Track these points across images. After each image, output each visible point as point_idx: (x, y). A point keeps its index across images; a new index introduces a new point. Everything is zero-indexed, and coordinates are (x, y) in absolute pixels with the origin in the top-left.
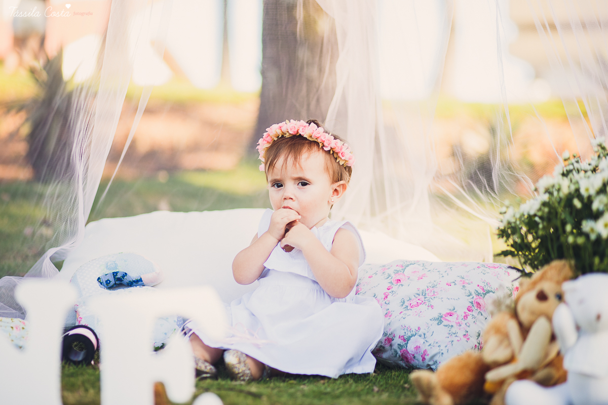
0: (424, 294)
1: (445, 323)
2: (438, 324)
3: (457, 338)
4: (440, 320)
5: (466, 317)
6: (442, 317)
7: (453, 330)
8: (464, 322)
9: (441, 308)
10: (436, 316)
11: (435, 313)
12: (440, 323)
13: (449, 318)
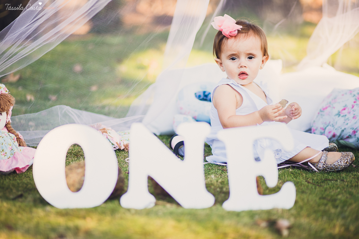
0: (330, 103)
1: (342, 115)
2: (339, 117)
3: (350, 121)
4: (339, 114)
5: (353, 107)
6: (340, 112)
7: (347, 117)
8: (352, 110)
9: (339, 107)
10: (337, 112)
11: (336, 111)
12: (339, 115)
13: (344, 111)
